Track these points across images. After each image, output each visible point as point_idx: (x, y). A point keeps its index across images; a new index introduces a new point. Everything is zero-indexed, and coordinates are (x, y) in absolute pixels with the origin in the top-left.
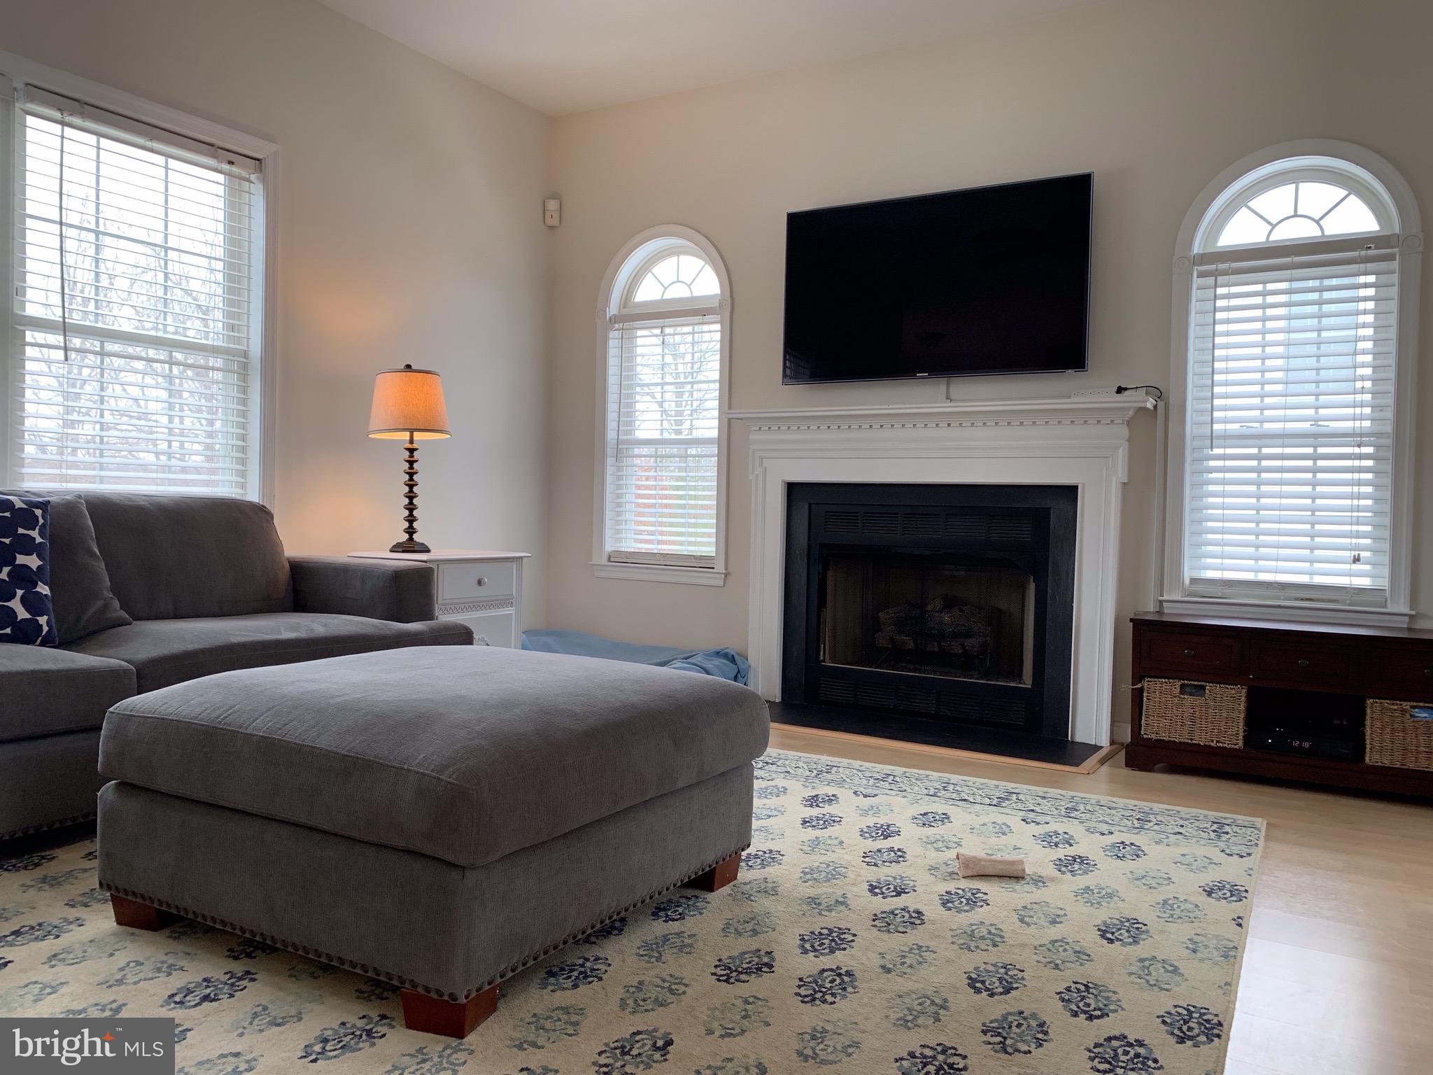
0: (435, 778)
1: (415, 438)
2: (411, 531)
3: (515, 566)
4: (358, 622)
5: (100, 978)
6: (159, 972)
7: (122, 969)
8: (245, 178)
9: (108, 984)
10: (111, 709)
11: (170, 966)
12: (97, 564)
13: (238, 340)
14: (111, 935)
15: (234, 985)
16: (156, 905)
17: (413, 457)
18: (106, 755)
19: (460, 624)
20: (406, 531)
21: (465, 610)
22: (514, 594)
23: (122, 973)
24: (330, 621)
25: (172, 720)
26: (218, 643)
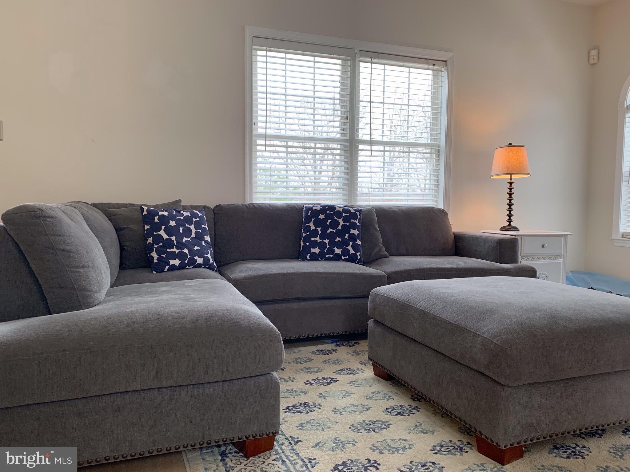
0: (490, 340)
1: (513, 177)
2: (510, 221)
3: (563, 239)
4: (480, 262)
5: (365, 395)
6: (385, 398)
7: (372, 393)
8: (440, 70)
9: (367, 398)
10: (372, 291)
11: (389, 397)
12: (377, 233)
13: (436, 140)
14: (371, 378)
15: (411, 411)
16: (386, 371)
17: (511, 186)
18: (370, 308)
19: (530, 266)
20: (508, 221)
21: (538, 259)
22: (562, 252)
23: (373, 395)
24: (468, 261)
25: (391, 298)
26: (418, 267)
